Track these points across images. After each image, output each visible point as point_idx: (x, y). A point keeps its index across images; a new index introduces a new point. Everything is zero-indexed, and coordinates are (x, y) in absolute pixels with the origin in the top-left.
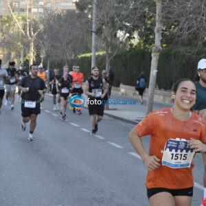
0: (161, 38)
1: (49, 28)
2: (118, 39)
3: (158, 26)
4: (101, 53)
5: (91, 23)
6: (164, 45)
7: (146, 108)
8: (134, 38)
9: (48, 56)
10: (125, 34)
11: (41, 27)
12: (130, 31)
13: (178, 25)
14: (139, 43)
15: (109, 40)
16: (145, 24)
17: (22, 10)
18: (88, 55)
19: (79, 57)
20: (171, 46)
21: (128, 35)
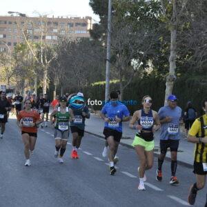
0: (175, 67)
1: (63, 56)
2: (132, 67)
3: (172, 54)
4: (115, 81)
5: (106, 51)
6: (179, 74)
8: (148, 66)
9: (61, 84)
10: (139, 63)
11: (55, 55)
12: (144, 60)
13: (192, 54)
14: (153, 72)
15: (123, 68)
16: (160, 53)
17: (36, 37)
18: (102, 83)
19: (93, 85)
20: (185, 75)
21: (142, 63)
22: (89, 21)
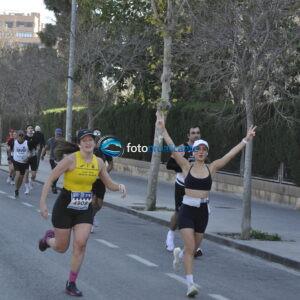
0: (170, 90)
3: (166, 72)
6: (175, 100)
7: (147, 190)
19: (45, 113)
22: (36, 20)
